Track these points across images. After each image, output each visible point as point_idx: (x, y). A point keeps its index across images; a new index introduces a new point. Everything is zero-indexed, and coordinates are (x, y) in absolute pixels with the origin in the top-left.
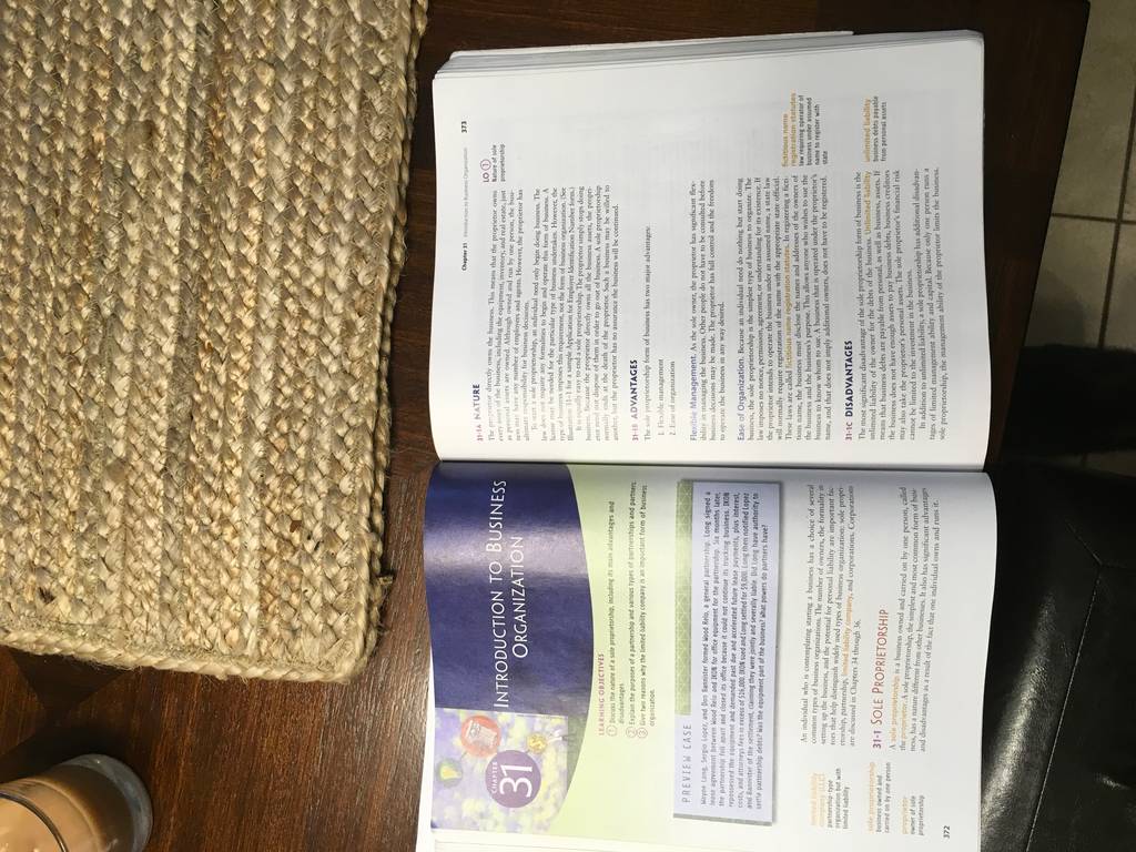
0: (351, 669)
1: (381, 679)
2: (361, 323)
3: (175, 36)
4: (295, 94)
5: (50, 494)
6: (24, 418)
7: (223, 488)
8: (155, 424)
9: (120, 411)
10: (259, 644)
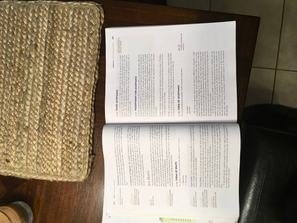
0: (84, 178)
1: (92, 181)
2: (87, 93)
3: (42, 24)
4: (72, 38)
5: (9, 135)
6: (3, 116)
7: (53, 133)
8: (36, 118)
9: (27, 115)
10: (61, 172)
